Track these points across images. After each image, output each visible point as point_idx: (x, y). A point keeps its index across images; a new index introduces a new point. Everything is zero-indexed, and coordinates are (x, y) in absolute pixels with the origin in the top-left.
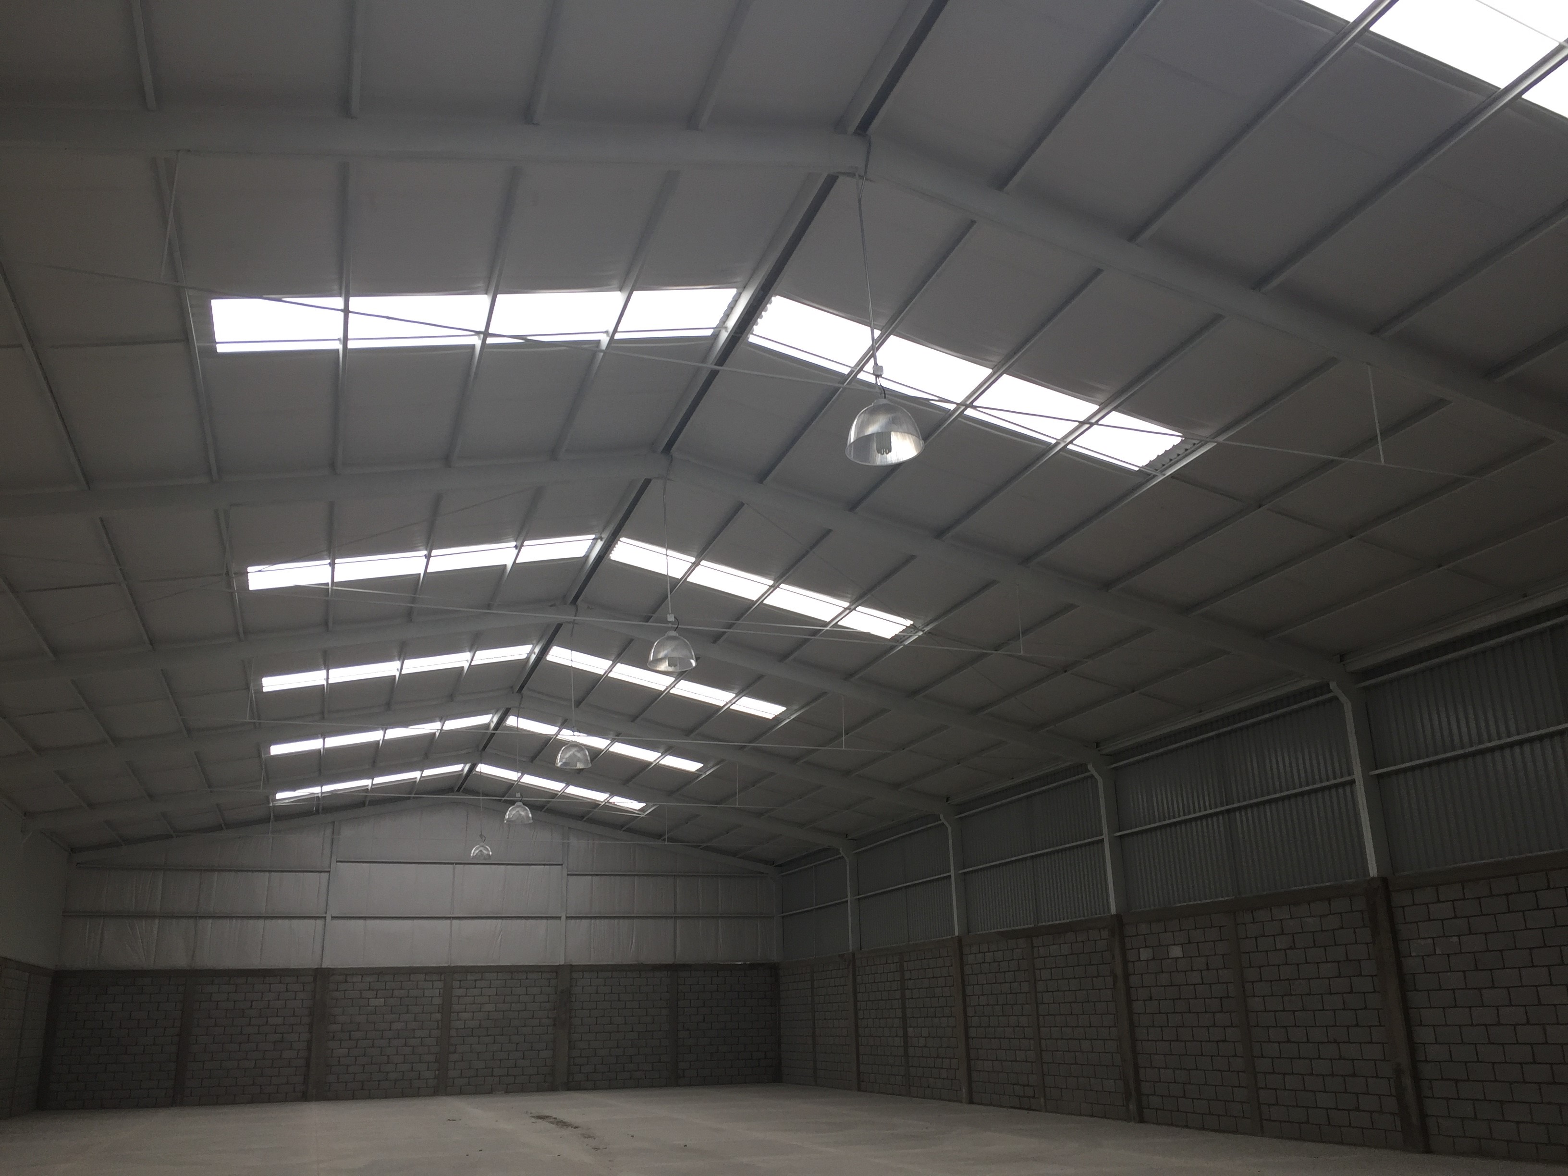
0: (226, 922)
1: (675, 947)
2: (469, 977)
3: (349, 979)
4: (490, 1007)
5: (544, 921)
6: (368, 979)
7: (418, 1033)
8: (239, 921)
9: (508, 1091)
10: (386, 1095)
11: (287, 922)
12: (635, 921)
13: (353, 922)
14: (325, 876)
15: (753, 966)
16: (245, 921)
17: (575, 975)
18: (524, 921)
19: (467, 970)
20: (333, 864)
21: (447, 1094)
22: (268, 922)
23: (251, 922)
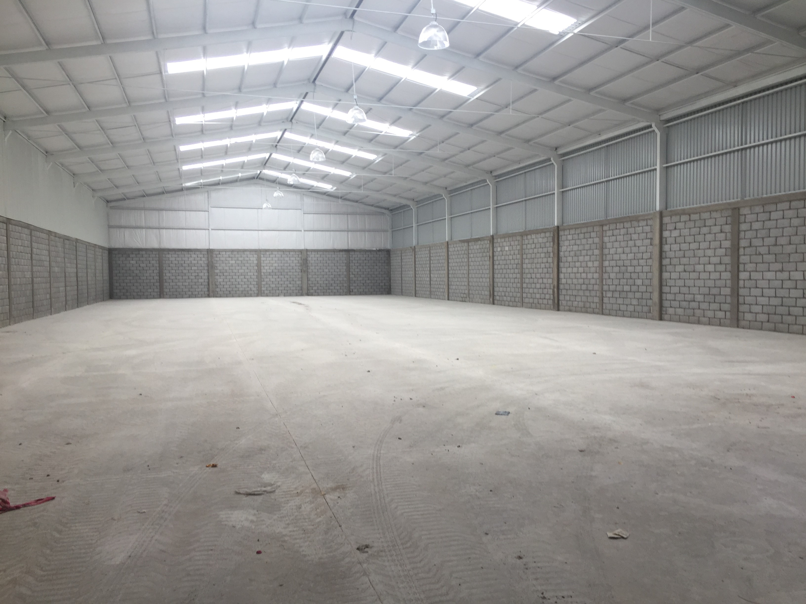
0: (171, 230)
1: (348, 242)
2: (267, 253)
3: (221, 253)
4: (276, 265)
5: (295, 232)
6: (228, 253)
7: (249, 274)
8: (176, 230)
9: (285, 296)
10: (239, 296)
11: (194, 231)
12: (332, 233)
13: (220, 231)
14: (207, 213)
15: (380, 250)
16: (178, 230)
17: (308, 253)
18: (287, 232)
19: (266, 251)
20: (210, 208)
21: (262, 296)
22: (187, 231)
23: (181, 230)
